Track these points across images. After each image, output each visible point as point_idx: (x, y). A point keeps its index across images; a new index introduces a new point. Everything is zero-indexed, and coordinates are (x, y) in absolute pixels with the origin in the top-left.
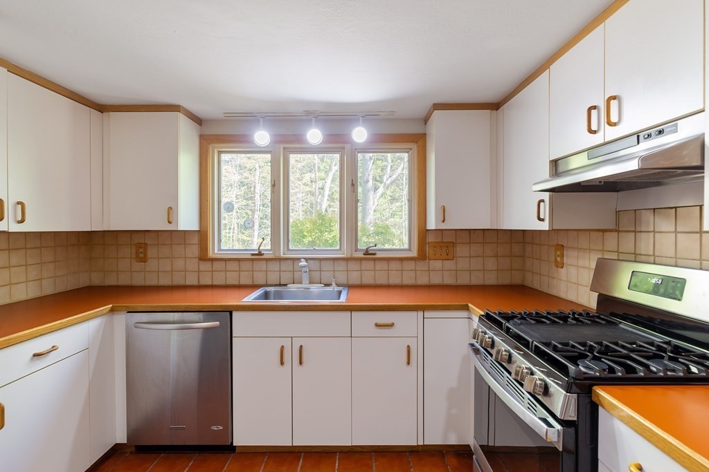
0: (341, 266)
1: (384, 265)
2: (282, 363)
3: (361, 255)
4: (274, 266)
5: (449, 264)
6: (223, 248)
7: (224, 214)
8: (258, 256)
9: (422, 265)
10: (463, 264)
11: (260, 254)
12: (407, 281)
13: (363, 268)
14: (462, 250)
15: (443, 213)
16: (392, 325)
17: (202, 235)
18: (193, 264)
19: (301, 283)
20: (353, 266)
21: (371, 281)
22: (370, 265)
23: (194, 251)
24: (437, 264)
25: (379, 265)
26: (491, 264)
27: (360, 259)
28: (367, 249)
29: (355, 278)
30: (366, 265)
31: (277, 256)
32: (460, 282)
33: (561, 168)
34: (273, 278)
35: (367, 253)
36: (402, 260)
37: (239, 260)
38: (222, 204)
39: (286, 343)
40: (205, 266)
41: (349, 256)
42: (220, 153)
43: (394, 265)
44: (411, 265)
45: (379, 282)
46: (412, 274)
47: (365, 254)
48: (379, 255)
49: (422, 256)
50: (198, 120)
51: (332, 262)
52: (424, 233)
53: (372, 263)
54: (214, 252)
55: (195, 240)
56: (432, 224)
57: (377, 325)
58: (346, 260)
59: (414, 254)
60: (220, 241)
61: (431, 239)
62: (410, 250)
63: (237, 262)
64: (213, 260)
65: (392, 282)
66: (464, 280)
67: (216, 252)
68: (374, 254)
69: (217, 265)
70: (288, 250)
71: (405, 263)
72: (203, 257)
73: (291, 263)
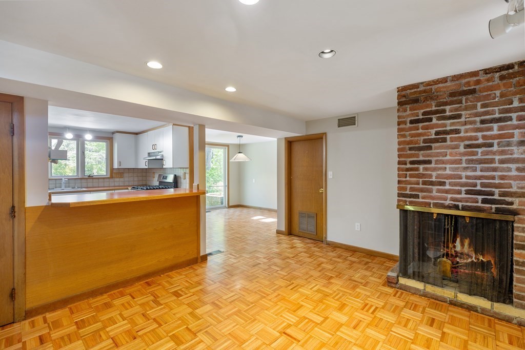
0: (79, 181)
1: (97, 180)
3: (87, 177)
5: (122, 179)
9: (112, 180)
10: (126, 179)
13: (88, 182)
14: (126, 175)
15: (120, 163)
19: (61, 187)
20: (84, 181)
21: (91, 186)
24: (118, 179)
25: (94, 180)
26: (136, 179)
27: (87, 179)
29: (85, 185)
30: (89, 180)
32: (125, 185)
33: (151, 155)
35: (89, 176)
36: (104, 178)
41: (82, 177)
43: (101, 180)
44: (108, 180)
46: (108, 183)
48: (94, 177)
49: (112, 177)
51: (74, 180)
52: (112, 169)
53: (92, 180)
56: (116, 166)
58: (81, 179)
59: (109, 176)
61: (115, 171)
62: (107, 175)
68: (92, 177)
70: (51, 176)
71: (105, 180)
73: (54, 181)
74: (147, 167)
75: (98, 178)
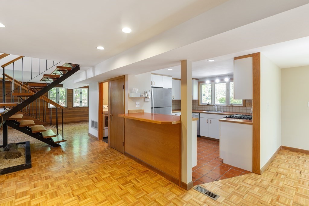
0: (225, 108)
1: (235, 108)
2: (207, 123)
3: (230, 105)
4: (211, 107)
6: (202, 103)
7: (203, 97)
9: (244, 108)
11: (209, 104)
12: (240, 112)
17: (198, 101)
18: (197, 106)
19: (216, 111)
20: (228, 108)
21: (232, 111)
23: (197, 104)
24: (248, 108)
25: (234, 108)
27: (229, 106)
29: (228, 110)
30: (230, 107)
31: (212, 105)
34: (211, 109)
36: (239, 107)
37: (205, 105)
38: (202, 94)
39: (208, 119)
40: (199, 106)
42: (202, 85)
43: (237, 108)
44: (242, 108)
45: (234, 112)
46: (242, 110)
48: (234, 105)
50: (198, 79)
52: (245, 100)
53: (232, 107)
54: (200, 104)
55: (197, 102)
58: (226, 106)
59: (243, 105)
60: (202, 102)
61: (247, 102)
65: (237, 112)
69: (201, 106)
70: (214, 104)
72: (199, 105)
75: (236, 106)
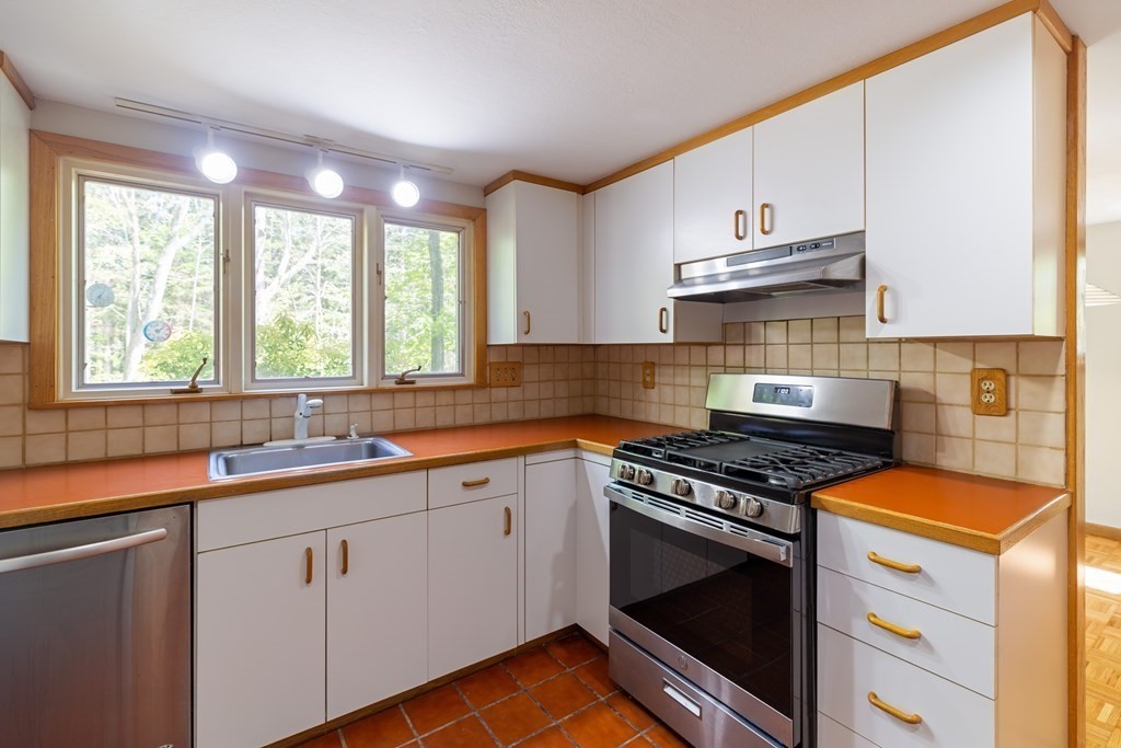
0: (362, 404)
1: (429, 398)
2: (309, 580)
3: (391, 384)
4: (231, 412)
5: (515, 393)
7: (91, 314)
8: (190, 395)
9: (481, 396)
10: (531, 391)
11: (194, 389)
12: (461, 421)
13: (397, 405)
14: (530, 373)
15: (526, 320)
16: (485, 482)
17: (37, 355)
18: (8, 420)
19: (292, 438)
20: (381, 402)
21: (410, 425)
22: (408, 399)
23: (8, 389)
24: (501, 393)
25: (422, 399)
26: (562, 389)
27: (392, 392)
28: (404, 375)
29: (383, 422)
30: (401, 400)
31: (235, 392)
32: (528, 416)
34: (225, 434)
35: (401, 380)
36: (454, 389)
37: (143, 404)
39: (316, 542)
41: (374, 387)
42: (82, 178)
43: (445, 398)
44: (466, 396)
45: (421, 425)
46: (468, 409)
47: (397, 383)
48: (420, 383)
49: (482, 384)
51: (345, 397)
52: (484, 348)
53: (410, 397)
54: (67, 390)
55: (17, 365)
56: (505, 331)
57: (465, 485)
58: (369, 393)
59: (470, 379)
60: (82, 366)
61: (493, 358)
62: (462, 375)
63: (140, 409)
64: (67, 408)
65: (440, 423)
66: (533, 412)
67: (74, 390)
68: (413, 382)
69: (76, 419)
70: (253, 380)
71: (459, 394)
72: (42, 402)
73: (265, 403)
74: (669, 338)
75: (434, 390)
